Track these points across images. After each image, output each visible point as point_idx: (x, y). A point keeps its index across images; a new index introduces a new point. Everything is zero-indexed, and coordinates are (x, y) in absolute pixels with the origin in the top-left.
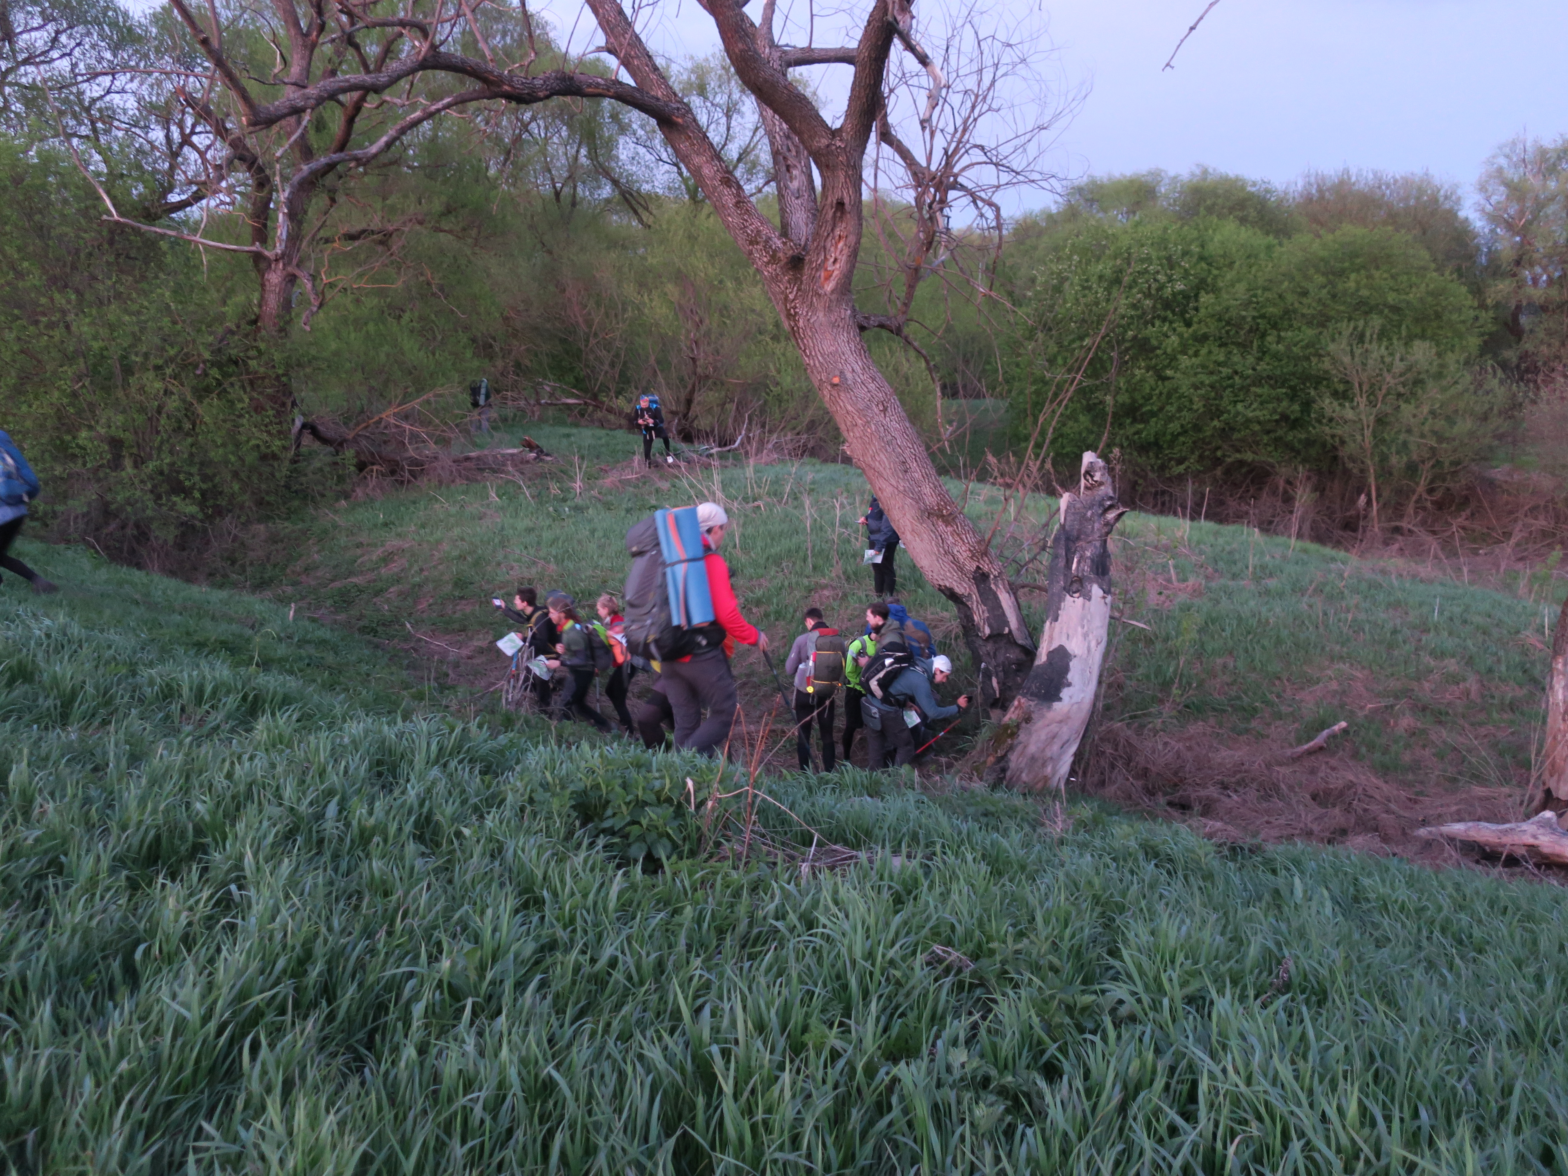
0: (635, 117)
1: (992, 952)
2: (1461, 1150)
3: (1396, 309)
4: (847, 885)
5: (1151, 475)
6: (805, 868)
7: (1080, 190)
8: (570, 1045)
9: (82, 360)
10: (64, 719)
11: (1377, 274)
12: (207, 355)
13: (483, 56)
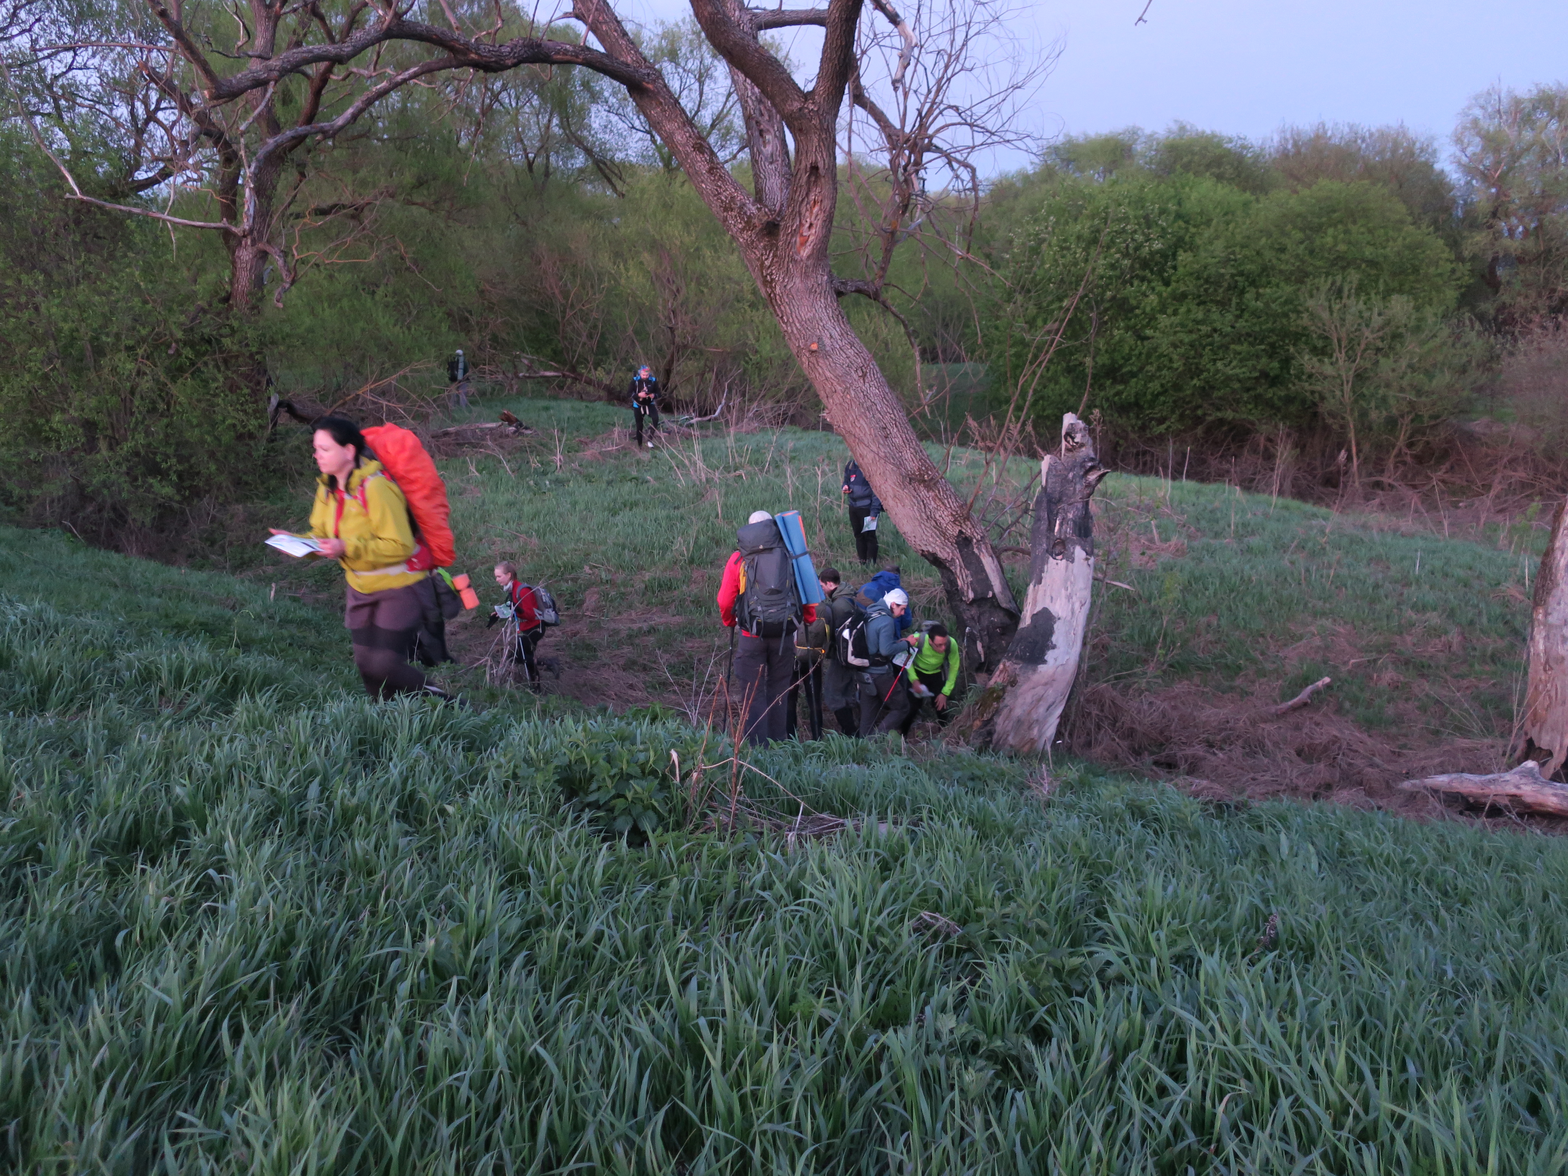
0: (606, 85)
1: (979, 917)
2: (1449, 1101)
3: (1372, 263)
4: (834, 854)
5: (1132, 436)
6: (791, 837)
7: (1055, 150)
8: (556, 1021)
9: (51, 343)
10: (42, 705)
11: (1354, 228)
12: (179, 335)
13: (450, 26)
